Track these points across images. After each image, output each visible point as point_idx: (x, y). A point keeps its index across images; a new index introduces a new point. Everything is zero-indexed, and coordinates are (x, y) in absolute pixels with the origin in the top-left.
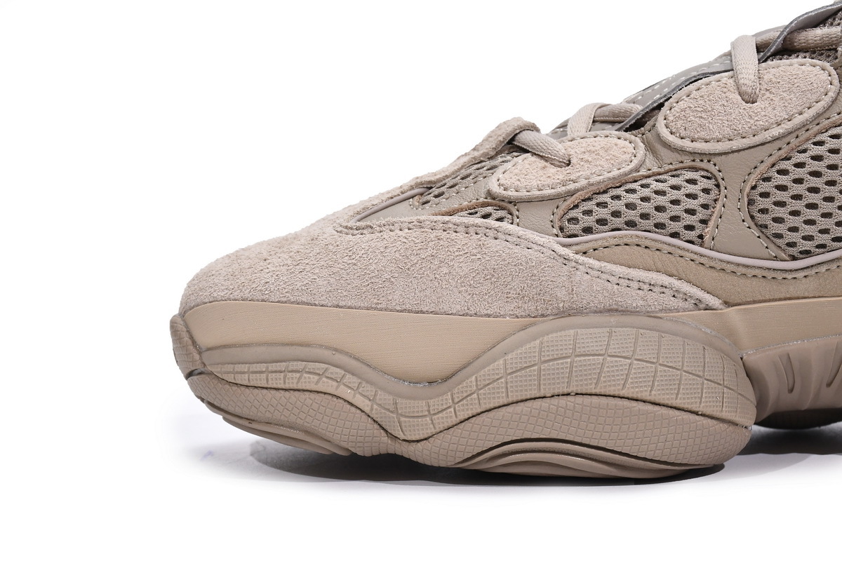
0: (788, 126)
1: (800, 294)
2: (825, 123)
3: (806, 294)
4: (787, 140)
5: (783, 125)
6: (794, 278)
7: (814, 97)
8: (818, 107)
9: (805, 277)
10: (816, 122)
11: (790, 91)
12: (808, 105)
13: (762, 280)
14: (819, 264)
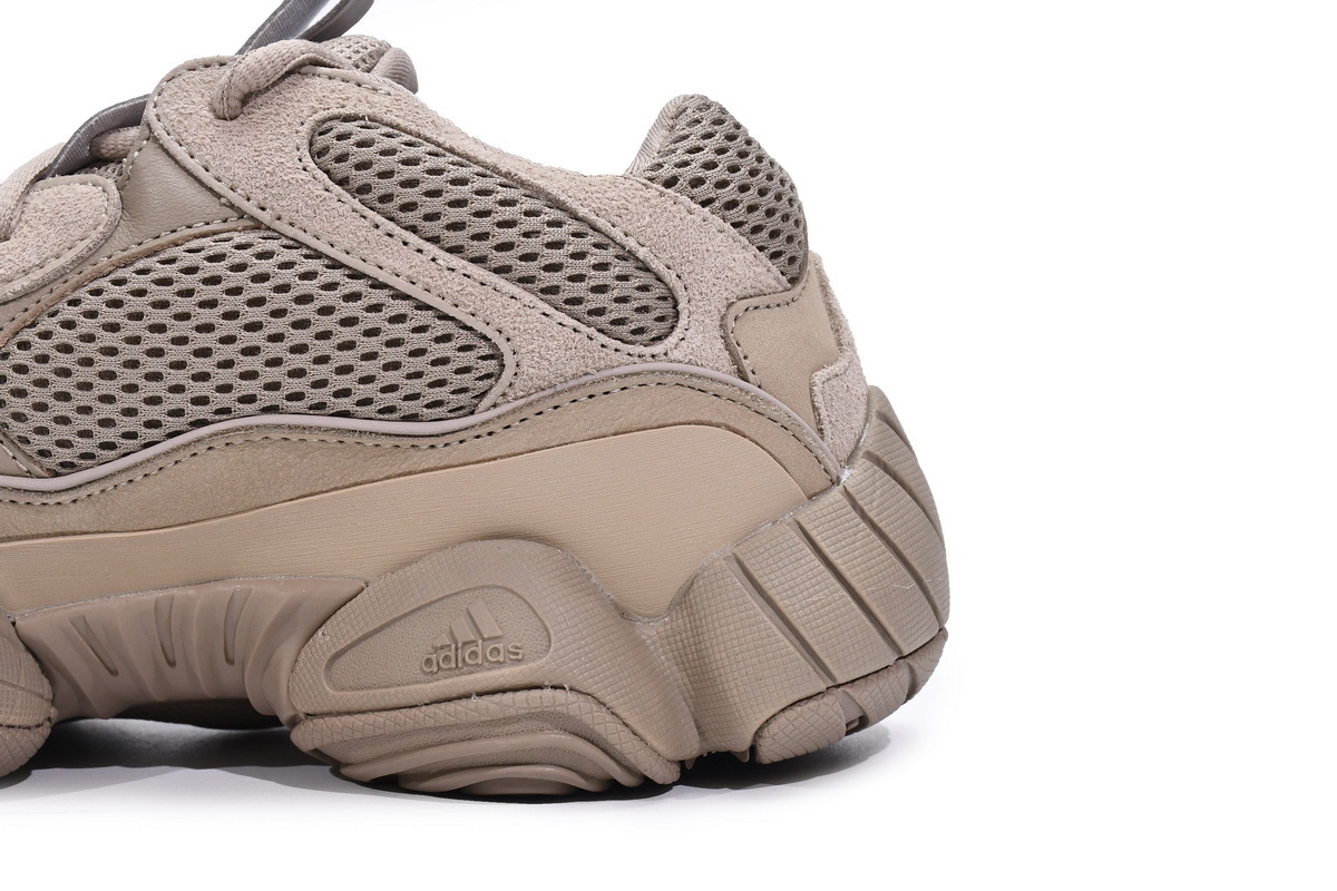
0: (37, 275)
1: (74, 527)
2: (88, 270)
3: (85, 528)
4: (35, 297)
5: (30, 275)
6: (59, 503)
7: (78, 233)
8: (81, 247)
9: (74, 501)
10: (79, 270)
11: (51, 223)
12: (68, 245)
13: (11, 506)
14: (90, 482)
